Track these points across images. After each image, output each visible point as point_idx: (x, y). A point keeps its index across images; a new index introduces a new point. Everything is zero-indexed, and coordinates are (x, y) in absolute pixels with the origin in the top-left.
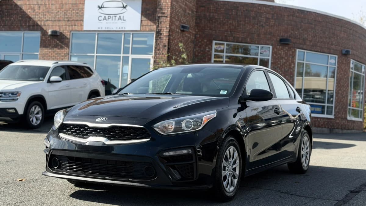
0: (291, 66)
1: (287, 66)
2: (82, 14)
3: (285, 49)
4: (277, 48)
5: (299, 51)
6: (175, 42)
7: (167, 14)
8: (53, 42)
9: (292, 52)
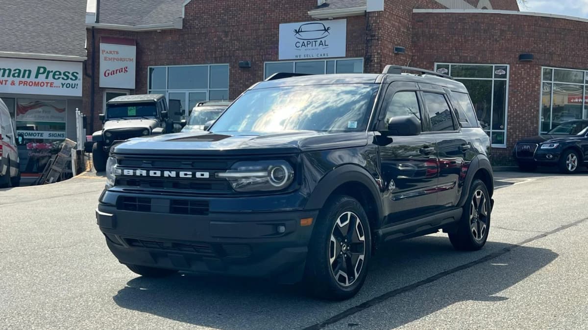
0: (535, 87)
1: (530, 88)
2: (276, 40)
3: (526, 68)
4: (516, 67)
5: (544, 69)
7: (378, 37)
8: (244, 75)
9: (536, 71)
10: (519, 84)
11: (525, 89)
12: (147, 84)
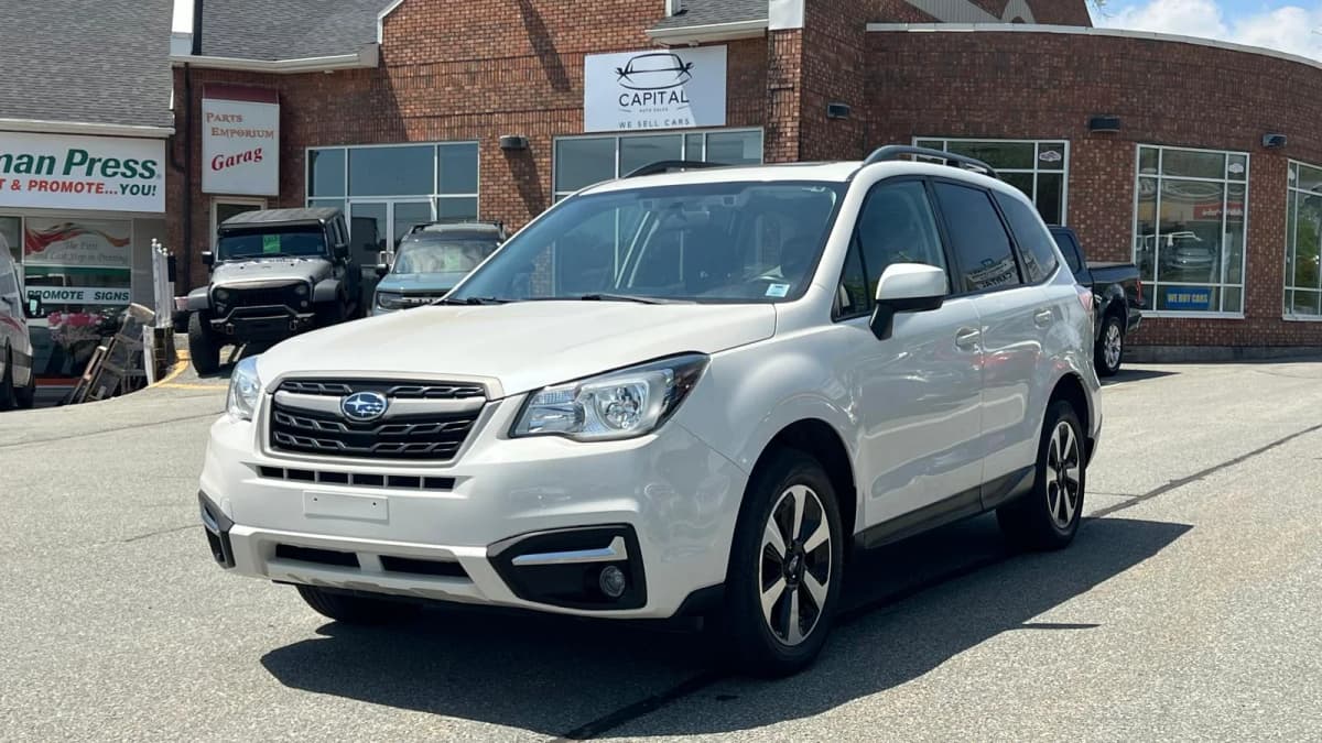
0: (1123, 189)
1: (1112, 189)
2: (579, 91)
4: (1082, 146)
5: (1141, 148)
6: (814, 151)
7: (793, 83)
8: (512, 165)
9: (1125, 152)
10: (1089, 182)
11: (1102, 191)
12: (303, 184)
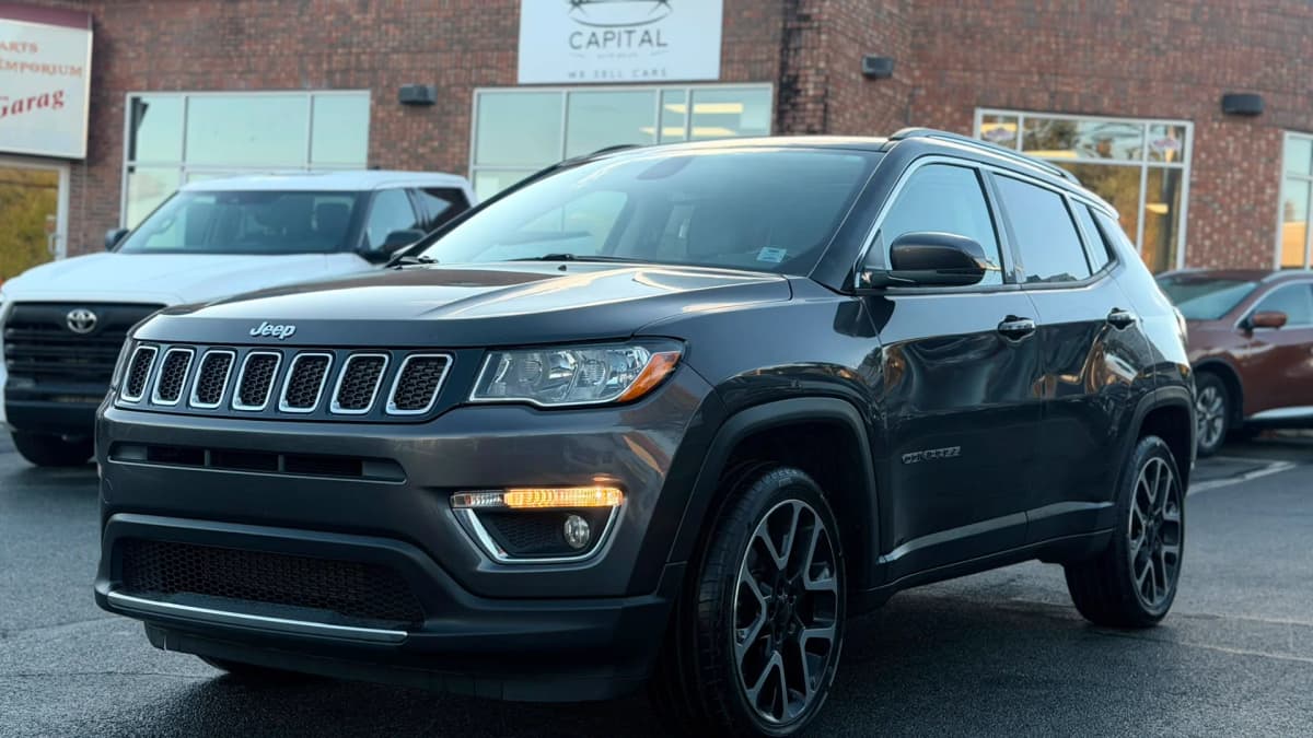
0: (1264, 192)
1: (1249, 193)
2: (512, 25)
3: (1240, 134)
4: (1211, 131)
5: (1292, 139)
6: (845, 121)
7: (819, 21)
8: (415, 125)
9: (1269, 143)
10: (1219, 181)
11: (1236, 195)
12: (120, 143)
